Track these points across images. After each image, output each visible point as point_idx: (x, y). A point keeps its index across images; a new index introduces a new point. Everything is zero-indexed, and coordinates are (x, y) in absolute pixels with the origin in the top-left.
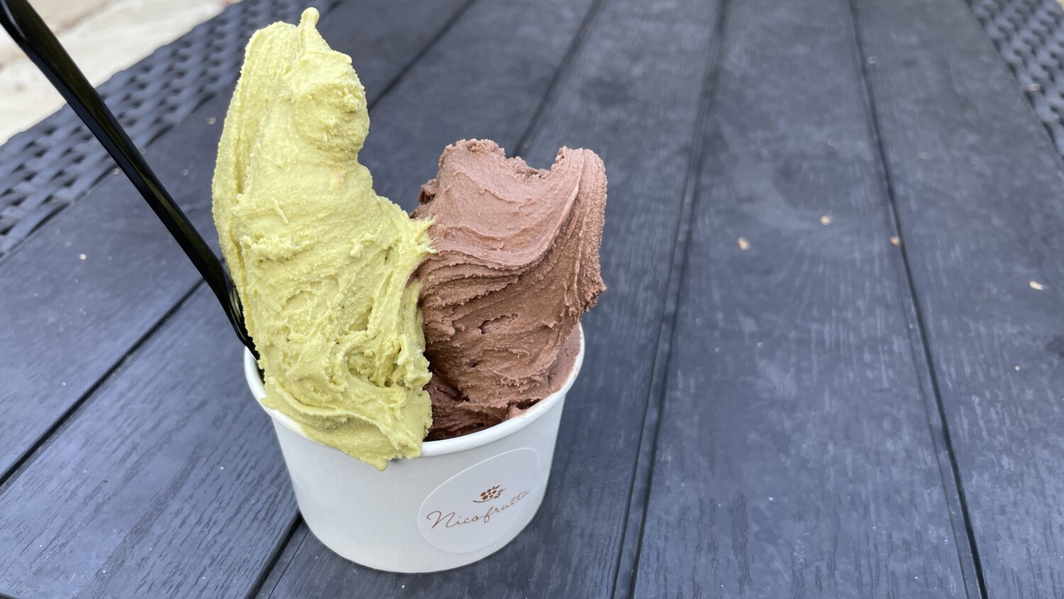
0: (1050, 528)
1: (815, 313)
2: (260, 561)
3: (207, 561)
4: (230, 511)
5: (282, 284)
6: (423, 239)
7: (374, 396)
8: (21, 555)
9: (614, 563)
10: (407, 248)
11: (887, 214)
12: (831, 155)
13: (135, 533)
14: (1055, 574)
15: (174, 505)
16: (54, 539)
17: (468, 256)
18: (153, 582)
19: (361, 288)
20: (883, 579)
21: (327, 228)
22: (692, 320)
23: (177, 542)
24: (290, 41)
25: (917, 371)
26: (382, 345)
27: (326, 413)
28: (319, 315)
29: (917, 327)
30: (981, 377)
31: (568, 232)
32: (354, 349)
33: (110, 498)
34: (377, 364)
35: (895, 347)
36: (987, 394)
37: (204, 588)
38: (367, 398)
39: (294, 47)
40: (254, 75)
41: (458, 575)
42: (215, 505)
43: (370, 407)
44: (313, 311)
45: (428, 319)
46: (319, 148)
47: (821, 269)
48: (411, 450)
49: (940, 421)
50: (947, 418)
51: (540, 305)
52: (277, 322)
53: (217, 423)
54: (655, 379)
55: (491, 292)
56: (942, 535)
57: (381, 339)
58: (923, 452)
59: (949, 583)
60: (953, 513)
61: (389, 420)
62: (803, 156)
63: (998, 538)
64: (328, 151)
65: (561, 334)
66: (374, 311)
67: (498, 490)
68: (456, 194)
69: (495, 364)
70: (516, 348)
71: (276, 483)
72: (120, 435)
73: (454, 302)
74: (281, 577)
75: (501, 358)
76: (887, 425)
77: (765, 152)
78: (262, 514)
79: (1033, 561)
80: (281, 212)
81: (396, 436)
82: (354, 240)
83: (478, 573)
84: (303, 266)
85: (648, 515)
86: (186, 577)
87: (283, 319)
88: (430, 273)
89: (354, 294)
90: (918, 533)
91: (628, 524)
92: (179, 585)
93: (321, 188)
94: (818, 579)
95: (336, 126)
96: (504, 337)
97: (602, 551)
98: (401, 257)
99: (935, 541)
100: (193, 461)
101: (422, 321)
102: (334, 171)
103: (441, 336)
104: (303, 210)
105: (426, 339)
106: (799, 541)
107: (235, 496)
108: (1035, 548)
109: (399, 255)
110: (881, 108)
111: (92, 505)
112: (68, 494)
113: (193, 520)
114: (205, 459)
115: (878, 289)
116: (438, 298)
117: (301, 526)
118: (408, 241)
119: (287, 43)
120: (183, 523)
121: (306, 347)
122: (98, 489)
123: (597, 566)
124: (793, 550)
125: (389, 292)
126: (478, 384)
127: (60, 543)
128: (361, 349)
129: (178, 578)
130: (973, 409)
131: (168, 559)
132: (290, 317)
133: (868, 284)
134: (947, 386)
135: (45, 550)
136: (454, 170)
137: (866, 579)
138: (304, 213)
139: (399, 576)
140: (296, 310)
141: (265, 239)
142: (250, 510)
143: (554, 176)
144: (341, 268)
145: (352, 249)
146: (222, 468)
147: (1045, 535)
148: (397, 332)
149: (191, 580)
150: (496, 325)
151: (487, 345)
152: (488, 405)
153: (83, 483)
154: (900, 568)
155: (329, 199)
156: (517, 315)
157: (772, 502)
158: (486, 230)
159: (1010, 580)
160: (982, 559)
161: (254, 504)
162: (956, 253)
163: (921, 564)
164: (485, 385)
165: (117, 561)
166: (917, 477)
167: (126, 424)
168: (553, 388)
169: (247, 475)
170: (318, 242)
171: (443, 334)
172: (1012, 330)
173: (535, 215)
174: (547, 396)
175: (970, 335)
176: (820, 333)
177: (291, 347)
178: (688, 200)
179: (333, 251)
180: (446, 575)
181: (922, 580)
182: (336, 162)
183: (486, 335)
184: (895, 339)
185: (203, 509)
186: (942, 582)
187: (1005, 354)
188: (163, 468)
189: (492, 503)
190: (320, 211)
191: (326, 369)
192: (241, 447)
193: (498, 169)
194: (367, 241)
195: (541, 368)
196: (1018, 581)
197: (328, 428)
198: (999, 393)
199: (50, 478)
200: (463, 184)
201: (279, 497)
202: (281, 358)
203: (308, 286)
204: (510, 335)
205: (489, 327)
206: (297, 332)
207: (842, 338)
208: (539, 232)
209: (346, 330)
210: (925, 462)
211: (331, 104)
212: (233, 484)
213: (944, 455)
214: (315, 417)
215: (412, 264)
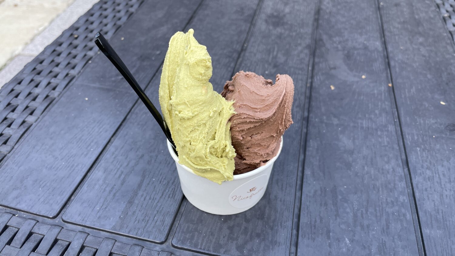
0: (443, 196)
1: (360, 116)
2: (173, 212)
3: (155, 212)
4: (160, 195)
5: (188, 127)
6: (231, 108)
7: (218, 162)
8: (92, 211)
9: (293, 211)
10: (226, 111)
11: (387, 73)
12: (366, 48)
13: (129, 203)
14: (444, 212)
15: (140, 193)
16: (102, 206)
17: (248, 115)
18: (139, 220)
19: (213, 126)
20: (384, 214)
21: (202, 108)
22: (314, 119)
23: (144, 206)
24: (183, 40)
25: (397, 138)
26: (220, 145)
27: (203, 168)
28: (200, 136)
29: (398, 120)
30: (420, 140)
31: (281, 105)
32: (211, 146)
33: (118, 191)
34: (219, 151)
35: (389, 129)
36: (422, 146)
37: (156, 221)
38: (216, 162)
39: (185, 42)
40: (172, 53)
41: (240, 215)
42: (154, 192)
43: (217, 165)
44: (198, 135)
45: (233, 134)
46: (198, 80)
47: (362, 97)
48: (231, 178)
49: (405, 157)
50: (408, 156)
51: (271, 129)
52: (187, 139)
53: (149, 162)
54: (302, 143)
55: (255, 126)
56: (405, 199)
57: (219, 143)
58: (399, 169)
59: (406, 216)
60: (409, 191)
61: (223, 169)
62: (355, 48)
63: (424, 200)
64: (201, 81)
65: (277, 138)
66: (217, 133)
67: (255, 188)
68: (242, 92)
69: (255, 148)
70: (262, 143)
71: (174, 184)
72: (116, 168)
73: (243, 129)
74: (181, 217)
75: (257, 146)
76: (386, 159)
77: (339, 46)
78: (171, 196)
79: (436, 208)
80: (188, 103)
81: (226, 174)
82: (211, 111)
83: (247, 215)
84: (195, 121)
85: (303, 194)
86: (150, 218)
87: (189, 138)
88: (234, 120)
89: (211, 128)
90: (396, 198)
91: (296, 197)
92: (148, 221)
93: (200, 94)
94: (362, 214)
95: (204, 73)
96: (259, 140)
97: (288, 206)
98: (224, 115)
99: (402, 201)
100: (144, 176)
101: (231, 135)
102: (203, 88)
103: (237, 140)
104: (195, 102)
105: (232, 140)
106: (355, 202)
107: (161, 189)
108: (437, 203)
109: (224, 114)
110: (385, 26)
111: (112, 194)
112: (103, 190)
113: (148, 198)
114: (147, 176)
115: (383, 106)
116: (237, 128)
117: (184, 199)
118: (226, 109)
119: (182, 41)
120: (145, 199)
121: (198, 147)
122: (113, 188)
123: (287, 211)
124: (353, 205)
125: (221, 127)
126: (249, 154)
127: (104, 207)
128: (213, 147)
129: (147, 218)
130: (417, 153)
131: (142, 212)
132: (191, 137)
133: (380, 103)
134: (408, 144)
135: (100, 210)
136: (241, 84)
137: (378, 214)
138: (195, 103)
139: (221, 216)
140: (194, 135)
141: (183, 112)
142: (167, 194)
143: (277, 86)
144: (207, 120)
145: (210, 114)
146: (154, 179)
147: (441, 199)
148: (224, 140)
149: (152, 219)
150: (256, 136)
151: (253, 142)
152: (253, 162)
153: (107, 186)
154: (390, 210)
155: (203, 98)
156: (263, 132)
157: (345, 188)
158: (253, 105)
159: (428, 214)
160: (418, 207)
161: (168, 192)
162: (413, 90)
163: (397, 209)
164: (252, 155)
165: (125, 213)
166: (397, 178)
167: (117, 164)
168: (274, 155)
169: (163, 182)
170: (200, 112)
171: (238, 139)
172: (433, 121)
173: (270, 100)
174: (272, 158)
175: (417, 123)
176: (362, 124)
177: (192, 147)
178: (310, 68)
179: (204, 115)
180: (236, 215)
181: (397, 214)
182: (203, 84)
183: (252, 139)
184: (390, 126)
185: (150, 194)
186: (404, 215)
187: (430, 131)
188: (134, 180)
189: (253, 192)
190: (200, 102)
191: (204, 154)
192: (159, 172)
193: (257, 83)
194: (214, 111)
195: (271, 149)
196: (431, 215)
197: (203, 172)
198: (427, 146)
199: (95, 184)
200: (245, 89)
201: (176, 190)
202: (188, 150)
203: (197, 127)
204: (261, 139)
205: (253, 136)
206: (193, 142)
207: (370, 125)
208: (272, 106)
209: (209, 140)
210: (399, 173)
211: (202, 65)
212: (159, 185)
213: (406, 170)
214: (200, 169)
215: (228, 117)
